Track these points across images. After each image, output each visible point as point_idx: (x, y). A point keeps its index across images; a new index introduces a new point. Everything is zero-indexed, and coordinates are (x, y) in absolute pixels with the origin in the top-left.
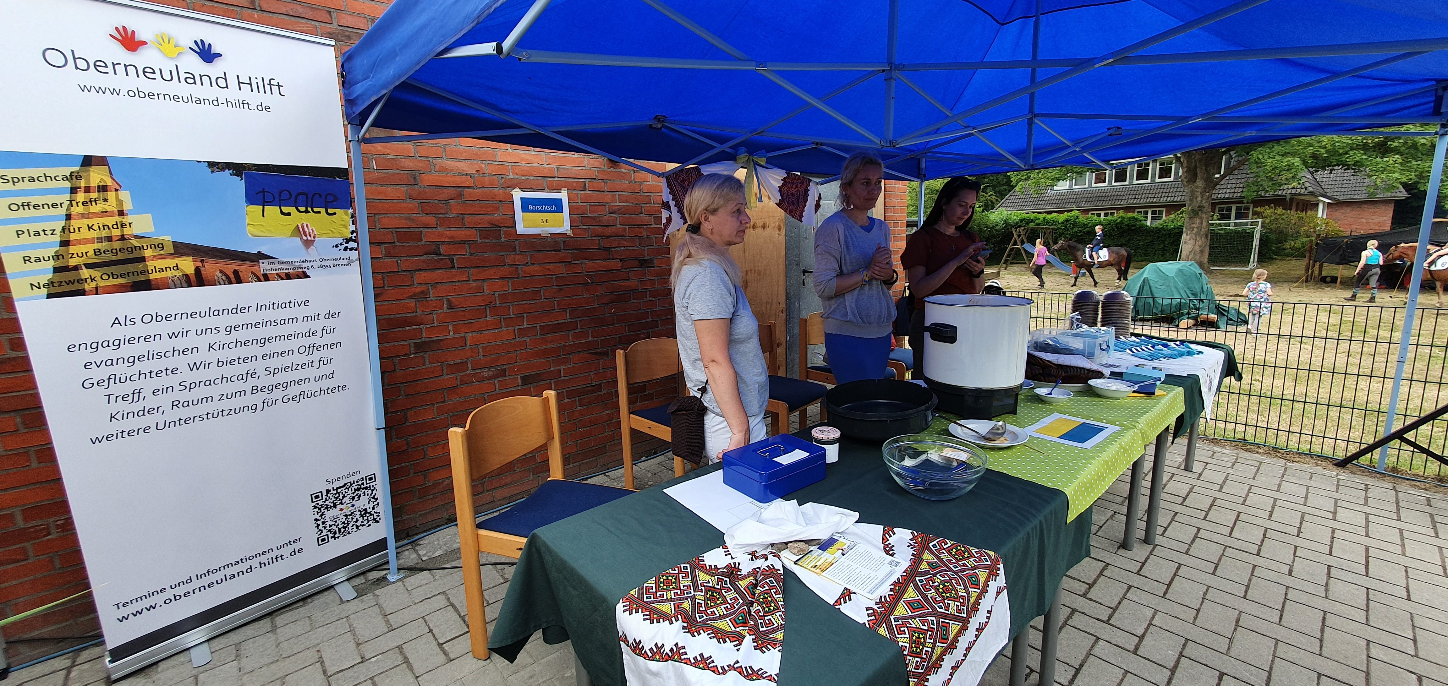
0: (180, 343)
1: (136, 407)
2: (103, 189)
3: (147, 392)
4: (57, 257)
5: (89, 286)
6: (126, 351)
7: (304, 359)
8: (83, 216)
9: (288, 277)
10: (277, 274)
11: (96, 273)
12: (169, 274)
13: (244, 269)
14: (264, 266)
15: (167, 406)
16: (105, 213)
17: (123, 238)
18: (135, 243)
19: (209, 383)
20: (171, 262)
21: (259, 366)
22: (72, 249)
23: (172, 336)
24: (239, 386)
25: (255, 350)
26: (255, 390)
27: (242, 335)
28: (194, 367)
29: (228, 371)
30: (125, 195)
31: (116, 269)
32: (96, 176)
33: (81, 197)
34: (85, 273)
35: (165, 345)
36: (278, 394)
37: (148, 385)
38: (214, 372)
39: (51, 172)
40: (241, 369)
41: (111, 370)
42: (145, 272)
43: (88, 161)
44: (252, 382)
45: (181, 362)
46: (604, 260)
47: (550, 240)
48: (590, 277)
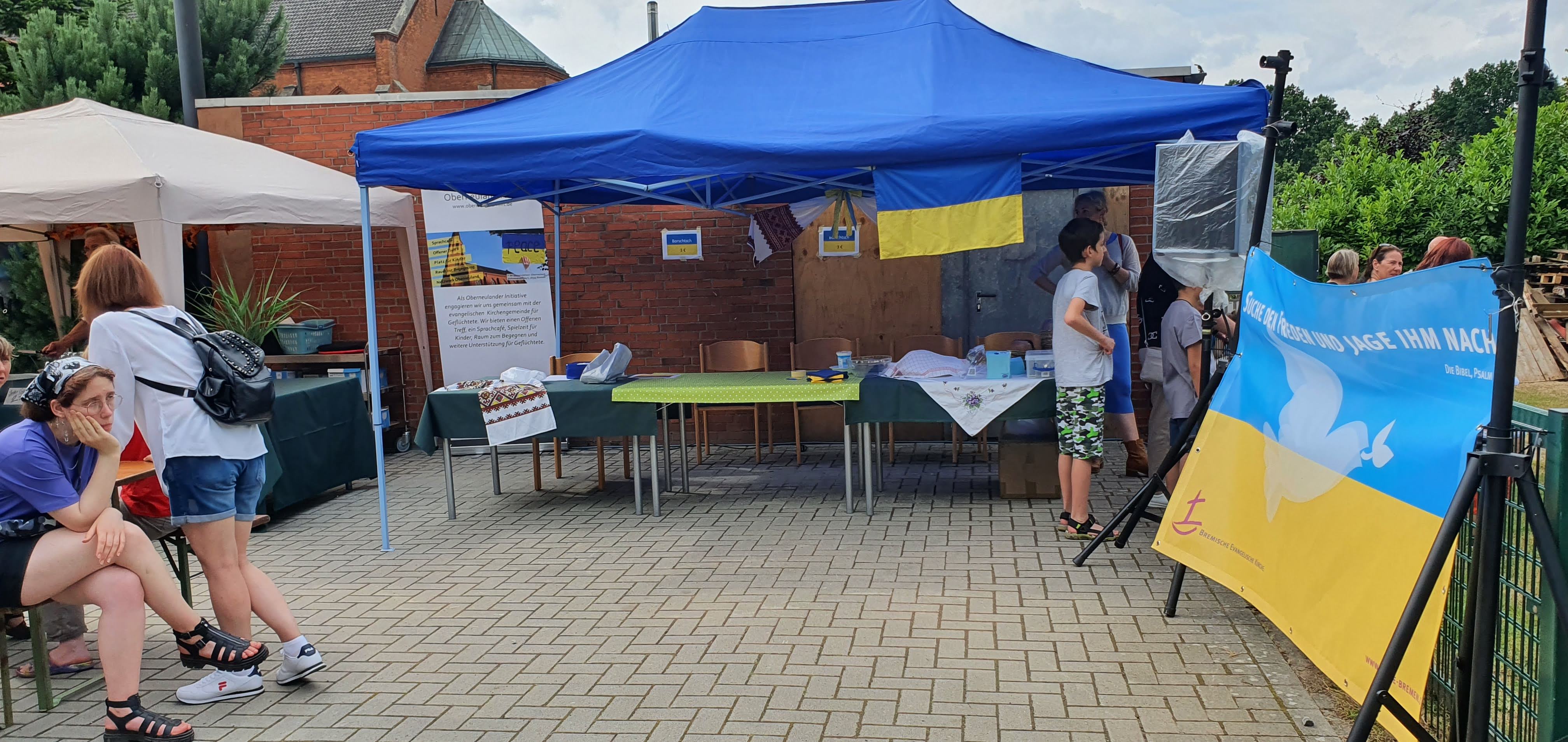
0: (479, 310)
1: (463, 335)
2: (457, 245)
3: (467, 330)
4: (445, 271)
5: (452, 283)
6: (462, 311)
7: (523, 324)
8: (452, 255)
9: (518, 282)
10: (514, 281)
11: (454, 278)
12: (475, 279)
13: (501, 278)
14: (508, 276)
15: (473, 337)
16: (457, 254)
17: (462, 264)
18: (466, 266)
19: (487, 329)
20: (476, 274)
21: (505, 324)
22: (449, 268)
23: (476, 306)
24: (497, 333)
25: (503, 316)
26: (503, 336)
27: (499, 309)
28: (483, 321)
29: (494, 325)
30: (463, 246)
31: (460, 277)
32: (456, 240)
33: (451, 248)
34: (451, 278)
35: (473, 310)
36: (513, 339)
37: (468, 326)
38: (488, 325)
39: (444, 239)
40: (498, 325)
41: (457, 318)
42: (468, 278)
43: (454, 234)
44: (503, 332)
45: (477, 318)
46: (729, 279)
47: (686, 264)
48: (717, 291)
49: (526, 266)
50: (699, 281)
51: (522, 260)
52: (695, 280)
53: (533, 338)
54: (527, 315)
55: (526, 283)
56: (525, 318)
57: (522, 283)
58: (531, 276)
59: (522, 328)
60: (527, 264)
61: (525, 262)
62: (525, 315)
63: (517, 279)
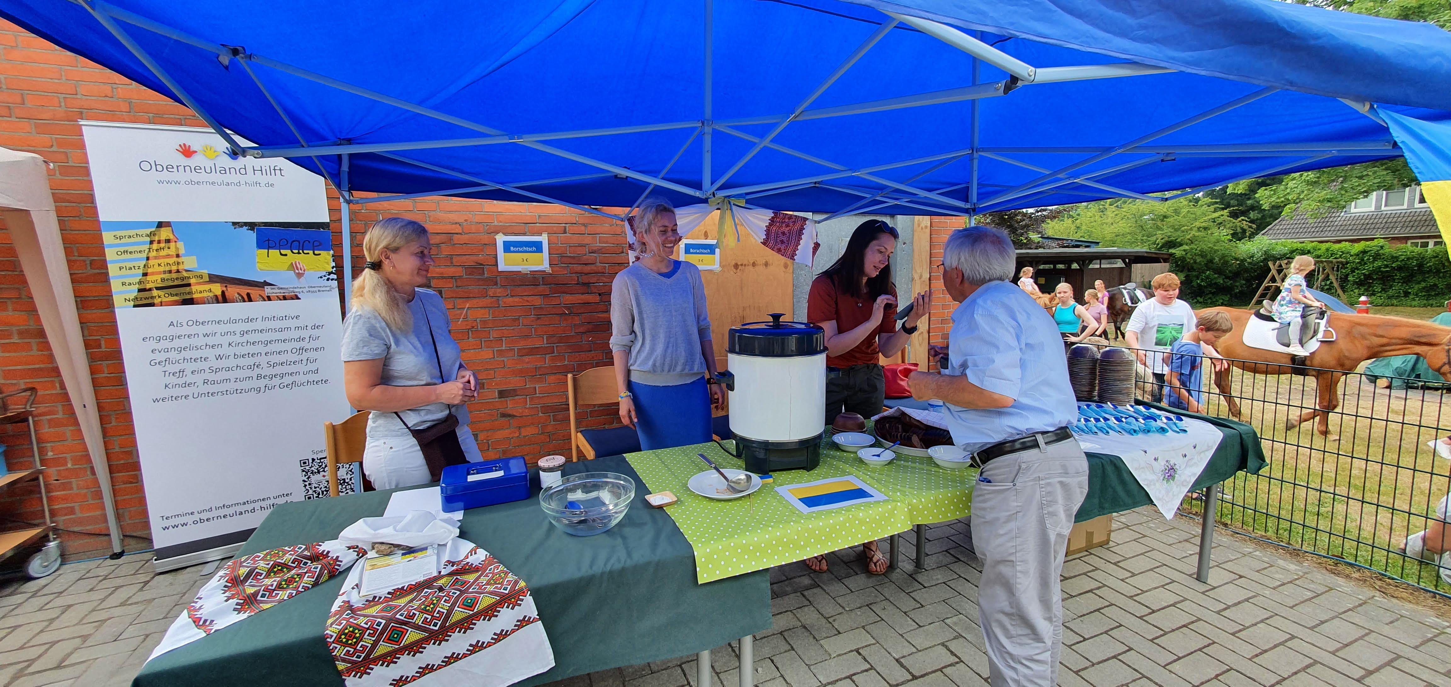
0: (210, 341)
1: (181, 381)
2: (168, 241)
3: (188, 372)
4: (140, 282)
5: (157, 301)
6: (176, 344)
7: (295, 357)
8: (156, 258)
9: (285, 298)
10: (277, 296)
11: (161, 293)
12: (205, 294)
13: (254, 292)
14: (268, 290)
15: (200, 383)
16: (168, 256)
17: (178, 271)
18: (185, 274)
19: (229, 369)
20: (207, 287)
21: (263, 360)
22: (149, 278)
23: (206, 335)
24: (248, 373)
25: (259, 348)
26: (259, 377)
27: (251, 338)
28: (219, 357)
29: (241, 362)
30: (181, 245)
31: (173, 291)
32: (165, 233)
33: (155, 246)
34: (155, 293)
35: (200, 341)
36: (276, 381)
37: (189, 367)
38: (232, 362)
39: (140, 232)
40: (250, 361)
41: (167, 355)
42: (190, 293)
43: (160, 225)
44: (257, 371)
45: (210, 353)
46: (583, 294)
47: (529, 276)
48: (568, 308)
49: (299, 275)
50: (546, 296)
51: (293, 267)
52: (541, 295)
53: (311, 377)
54: (302, 344)
55: (300, 299)
56: (298, 348)
57: (292, 299)
58: (308, 289)
59: (292, 363)
60: (300, 272)
61: (298, 269)
62: (298, 345)
63: (284, 293)
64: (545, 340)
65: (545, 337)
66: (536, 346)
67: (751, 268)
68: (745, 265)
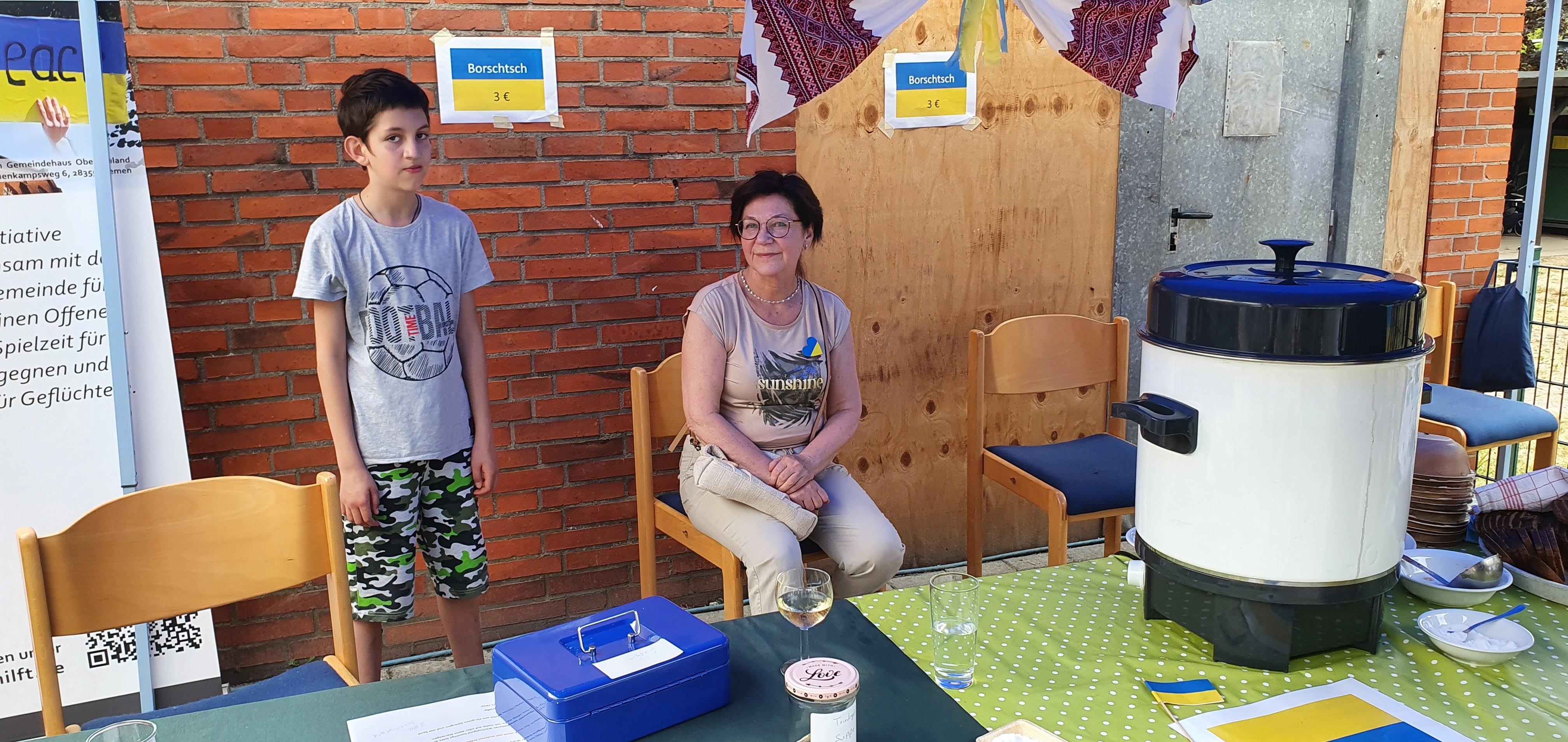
7: (55, 332)
36: (14, 388)
46: (636, 180)
47: (512, 135)
48: (603, 217)
49: (56, 133)
50: (551, 185)
51: (40, 112)
52: (539, 183)
54: (66, 300)
55: (58, 190)
56: (61, 311)
57: (42, 190)
58: (77, 168)
59: (48, 345)
60: (57, 124)
61: (51, 119)
62: (61, 302)
63: (21, 176)
64: (550, 292)
65: (550, 284)
66: (531, 306)
67: (1022, 115)
68: (1009, 109)
